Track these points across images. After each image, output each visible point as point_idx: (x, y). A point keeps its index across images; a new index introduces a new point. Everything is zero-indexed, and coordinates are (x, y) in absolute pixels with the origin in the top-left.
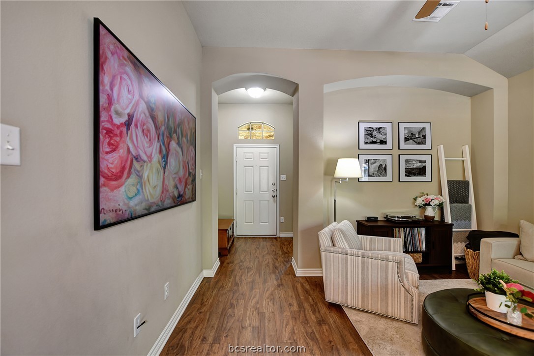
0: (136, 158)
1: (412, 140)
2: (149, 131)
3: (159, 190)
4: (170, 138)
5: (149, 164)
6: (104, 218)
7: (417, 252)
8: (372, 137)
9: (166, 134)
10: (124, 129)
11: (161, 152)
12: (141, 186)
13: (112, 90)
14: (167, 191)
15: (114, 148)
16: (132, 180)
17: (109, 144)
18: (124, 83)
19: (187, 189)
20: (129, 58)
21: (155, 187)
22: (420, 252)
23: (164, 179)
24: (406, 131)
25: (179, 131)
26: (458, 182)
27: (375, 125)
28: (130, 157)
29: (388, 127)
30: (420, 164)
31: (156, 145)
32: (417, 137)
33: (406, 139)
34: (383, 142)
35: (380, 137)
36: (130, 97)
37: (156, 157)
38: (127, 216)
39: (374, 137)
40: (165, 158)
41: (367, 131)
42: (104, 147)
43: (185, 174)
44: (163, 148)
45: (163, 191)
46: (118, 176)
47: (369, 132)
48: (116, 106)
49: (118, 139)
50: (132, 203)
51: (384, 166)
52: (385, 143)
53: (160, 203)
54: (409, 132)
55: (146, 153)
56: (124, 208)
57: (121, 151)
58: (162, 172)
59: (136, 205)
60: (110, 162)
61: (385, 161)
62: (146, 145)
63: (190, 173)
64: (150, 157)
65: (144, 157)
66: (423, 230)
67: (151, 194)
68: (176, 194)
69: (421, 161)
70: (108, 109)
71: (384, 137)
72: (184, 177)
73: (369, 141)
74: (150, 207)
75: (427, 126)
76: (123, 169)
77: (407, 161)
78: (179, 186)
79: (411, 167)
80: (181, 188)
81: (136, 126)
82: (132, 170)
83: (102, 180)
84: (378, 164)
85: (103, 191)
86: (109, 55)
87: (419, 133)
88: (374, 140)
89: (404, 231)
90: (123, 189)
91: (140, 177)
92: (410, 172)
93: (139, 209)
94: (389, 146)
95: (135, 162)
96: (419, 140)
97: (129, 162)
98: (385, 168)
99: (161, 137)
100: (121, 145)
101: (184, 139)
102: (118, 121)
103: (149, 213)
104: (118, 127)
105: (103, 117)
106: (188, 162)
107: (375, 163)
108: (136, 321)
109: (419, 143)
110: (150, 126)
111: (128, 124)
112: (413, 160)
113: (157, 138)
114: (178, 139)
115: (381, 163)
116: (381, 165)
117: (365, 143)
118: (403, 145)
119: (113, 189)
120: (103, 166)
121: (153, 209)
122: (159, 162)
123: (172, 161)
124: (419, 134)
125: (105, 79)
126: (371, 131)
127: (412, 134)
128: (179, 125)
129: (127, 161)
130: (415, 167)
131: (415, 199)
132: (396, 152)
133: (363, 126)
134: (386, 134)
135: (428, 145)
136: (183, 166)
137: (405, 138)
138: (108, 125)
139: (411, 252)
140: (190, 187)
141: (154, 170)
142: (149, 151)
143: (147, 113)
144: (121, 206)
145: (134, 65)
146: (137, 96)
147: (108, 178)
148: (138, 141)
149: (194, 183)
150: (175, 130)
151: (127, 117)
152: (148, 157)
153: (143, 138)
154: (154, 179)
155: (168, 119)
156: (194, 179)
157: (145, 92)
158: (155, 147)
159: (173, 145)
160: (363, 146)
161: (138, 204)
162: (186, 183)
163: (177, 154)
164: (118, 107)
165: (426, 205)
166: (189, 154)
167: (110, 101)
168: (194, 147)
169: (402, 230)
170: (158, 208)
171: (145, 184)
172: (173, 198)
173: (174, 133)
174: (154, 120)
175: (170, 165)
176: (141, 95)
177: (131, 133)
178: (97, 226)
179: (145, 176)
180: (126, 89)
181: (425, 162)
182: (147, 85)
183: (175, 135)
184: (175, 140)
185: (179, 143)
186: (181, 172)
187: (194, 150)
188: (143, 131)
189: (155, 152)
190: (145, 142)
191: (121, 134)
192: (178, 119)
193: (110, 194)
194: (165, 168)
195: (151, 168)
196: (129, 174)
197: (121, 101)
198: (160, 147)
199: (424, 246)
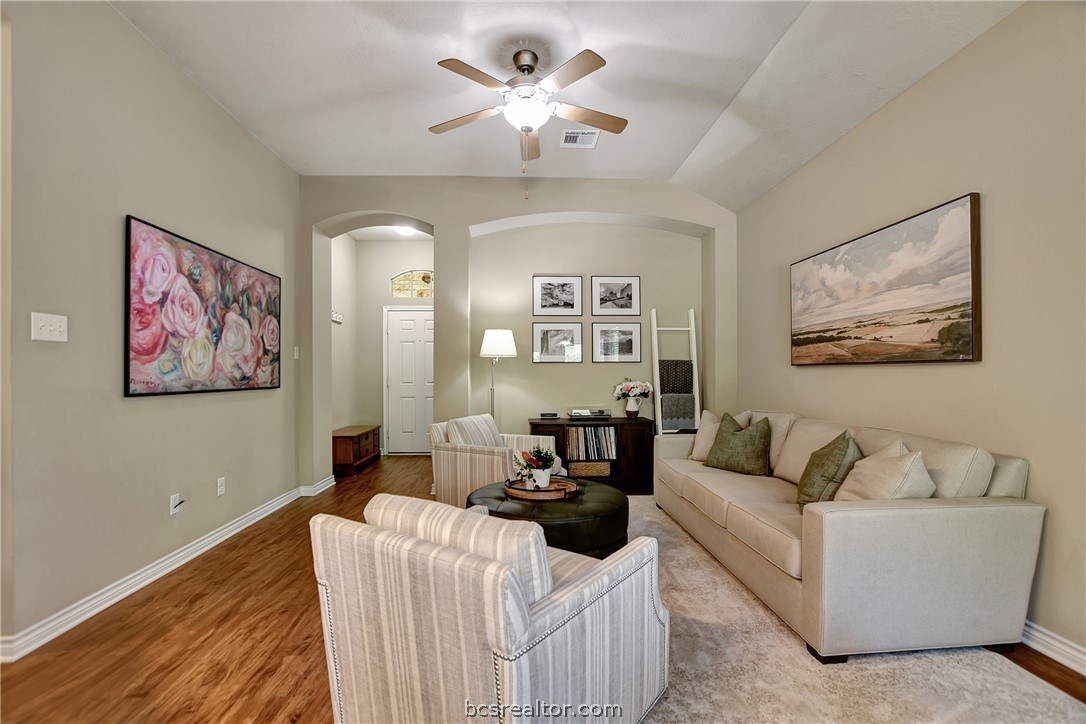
0: (173, 334)
1: (611, 302)
2: (190, 305)
3: (206, 369)
4: (227, 307)
5: (191, 340)
6: (133, 387)
7: (605, 460)
8: (552, 297)
9: (220, 304)
10: (158, 307)
11: (209, 324)
12: (180, 362)
13: (143, 273)
14: (221, 370)
15: (146, 326)
16: (168, 355)
17: (140, 322)
18: (158, 264)
19: (259, 371)
20: (164, 238)
21: (200, 365)
22: (609, 460)
23: (214, 357)
24: (603, 289)
25: (243, 299)
26: (676, 363)
27: (556, 281)
28: (165, 333)
29: (576, 282)
30: (624, 336)
31: (202, 320)
32: (619, 298)
33: (603, 301)
34: (568, 305)
35: (564, 297)
36: (165, 275)
37: (202, 332)
38: (159, 390)
39: (555, 296)
40: (217, 334)
41: (545, 289)
42: (135, 325)
43: (256, 352)
44: (214, 322)
45: (213, 371)
46: (150, 352)
47: (548, 291)
48: (148, 287)
49: (150, 317)
50: (167, 378)
51: (569, 340)
52: (572, 306)
53: (209, 384)
54: (607, 290)
55: (186, 329)
56: (157, 382)
57: (154, 328)
58: (212, 348)
59: (172, 381)
60: (141, 338)
61: (571, 332)
62: (186, 320)
63: (266, 352)
64: (193, 333)
65: (185, 334)
66: (612, 429)
67: (193, 371)
68: (238, 375)
69: (623, 333)
70: (140, 291)
71: (570, 297)
72: (253, 356)
73: (548, 304)
74: (192, 386)
75: (635, 282)
76: (156, 345)
77: (603, 333)
78: (242, 366)
79: (610, 341)
80: (248, 370)
81: (173, 302)
82: (168, 346)
83: (132, 354)
84: (560, 337)
85: (134, 365)
86: (141, 242)
87: (622, 291)
88: (555, 302)
89: (585, 431)
90: (155, 363)
91: (178, 353)
92: (608, 349)
93: (177, 386)
94: (577, 310)
95: (171, 338)
96: (622, 302)
97: (163, 338)
99: (210, 310)
100: (154, 322)
101: (255, 309)
102: (149, 300)
103: (190, 391)
104: (150, 306)
105: (134, 299)
106: (262, 337)
107: (557, 335)
108: (174, 499)
109: (622, 307)
110: (192, 300)
111: (162, 302)
112: (613, 332)
113: (203, 312)
114: (242, 309)
115: (565, 335)
116: (566, 338)
117: (543, 307)
118: (598, 309)
119: (144, 363)
120: (133, 342)
121: (196, 388)
122: (207, 338)
123: (230, 337)
124: (621, 294)
125: (136, 266)
126: (550, 289)
127: (611, 293)
128: (242, 293)
129: (160, 337)
130: (616, 340)
131: (615, 387)
132: (587, 319)
133: (539, 282)
134: (573, 294)
135: (635, 309)
136: (252, 342)
137: (601, 299)
138: (140, 306)
139: (595, 461)
140: (268, 369)
141: (199, 346)
142: (191, 326)
143: (189, 287)
144: (154, 379)
145: (171, 242)
146: (174, 272)
147: (138, 352)
148: (175, 318)
149: (276, 364)
150: (236, 300)
151: (160, 296)
152: (189, 332)
153: (182, 313)
154: (198, 356)
155: (223, 288)
156: (277, 358)
157: (186, 267)
158: (200, 322)
159: (232, 316)
160: (539, 310)
161: (175, 380)
162: (258, 364)
163: (239, 327)
164: (151, 288)
165: (626, 395)
166: (265, 327)
167: (141, 284)
168: (275, 317)
169: (581, 429)
170: (204, 388)
171: (184, 360)
172: (233, 380)
173: (233, 302)
174: (198, 291)
175: (226, 340)
176: (180, 270)
177: (166, 311)
178: (127, 393)
179: (185, 352)
180: (160, 269)
181: (631, 333)
182: (188, 255)
183: (235, 304)
184: (235, 311)
185: (242, 315)
186: (249, 349)
187: (275, 321)
188: (182, 306)
189: (200, 326)
190: (186, 317)
191: (154, 312)
192: (241, 285)
193: (141, 367)
194: (216, 344)
195: (194, 344)
196: (163, 350)
197: (154, 281)
198: (209, 320)
199: (614, 453)
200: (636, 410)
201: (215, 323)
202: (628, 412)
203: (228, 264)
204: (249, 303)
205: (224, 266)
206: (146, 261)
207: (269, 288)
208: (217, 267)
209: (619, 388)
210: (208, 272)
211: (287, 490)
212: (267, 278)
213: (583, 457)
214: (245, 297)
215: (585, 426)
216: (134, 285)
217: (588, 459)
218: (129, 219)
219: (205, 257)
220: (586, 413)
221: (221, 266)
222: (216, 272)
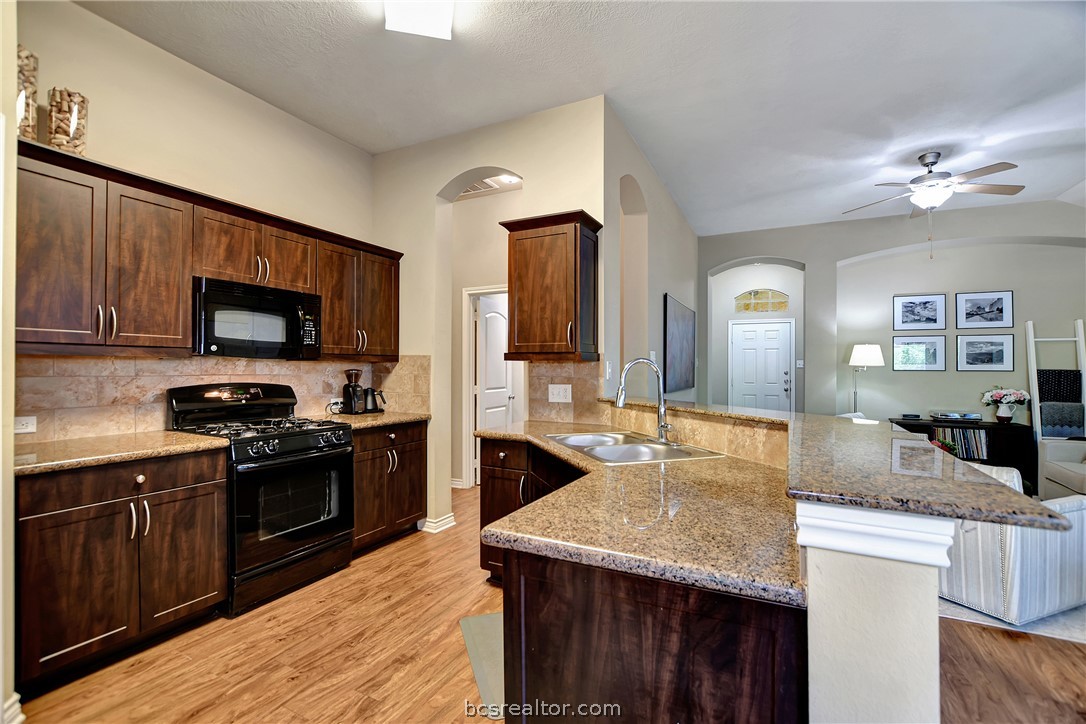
1: (978, 316)
7: (975, 459)
8: (914, 314)
22: (979, 460)
24: (969, 305)
26: (1059, 373)
27: (917, 300)
29: (939, 301)
30: (993, 347)
32: (988, 312)
33: (969, 315)
34: (931, 320)
35: (926, 313)
39: (916, 313)
41: (906, 307)
47: (909, 309)
51: (932, 351)
52: (935, 321)
54: (973, 305)
56: (671, 384)
61: (933, 343)
66: (983, 433)
69: (994, 344)
71: (932, 314)
73: (909, 320)
75: (1007, 298)
77: (970, 344)
79: (978, 352)
87: (992, 305)
88: (917, 318)
89: (952, 432)
92: (975, 359)
94: (940, 324)
96: (991, 315)
98: (935, 354)
107: (918, 347)
109: (991, 320)
112: (980, 343)
115: (928, 347)
116: (928, 350)
117: (904, 322)
118: (963, 322)
124: (991, 307)
126: (911, 307)
127: (979, 307)
130: (983, 351)
131: (983, 395)
132: (951, 332)
133: (899, 303)
134: (935, 310)
135: (1007, 322)
137: (967, 314)
139: (964, 459)
160: (900, 326)
165: (997, 402)
169: (948, 431)
181: (1002, 344)
199: (985, 454)
200: (1010, 416)
202: (998, 418)
203: (684, 310)
209: (988, 394)
215: (952, 428)
220: (957, 416)
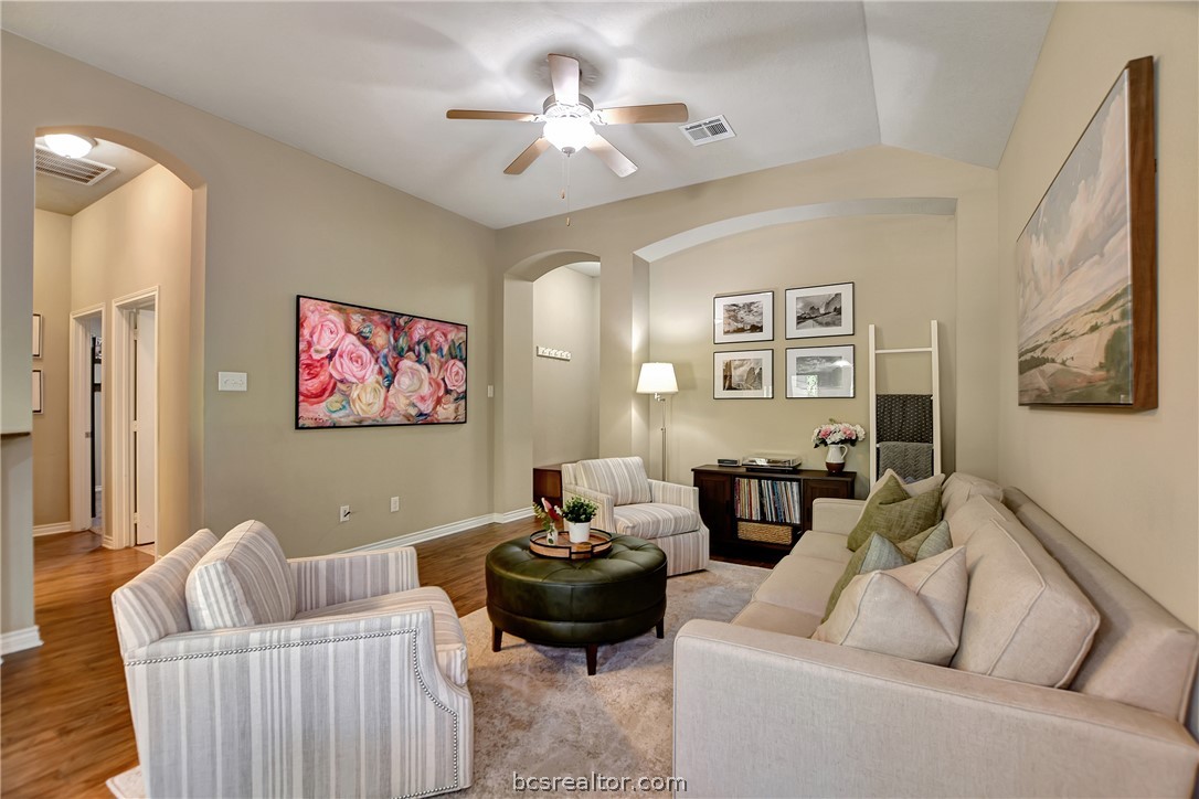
0: (342, 381)
1: (811, 321)
2: (360, 357)
3: (377, 408)
4: (401, 355)
5: (360, 385)
6: (301, 422)
7: (785, 524)
8: (736, 321)
9: (393, 354)
10: (326, 362)
11: (381, 372)
12: (349, 403)
13: (311, 337)
14: (393, 409)
15: (314, 376)
16: (337, 397)
17: (309, 374)
18: (325, 328)
19: (439, 408)
20: (332, 308)
21: (369, 405)
22: (789, 525)
23: (386, 399)
24: (801, 305)
25: (420, 348)
26: (904, 400)
27: (740, 300)
28: (333, 381)
29: (765, 301)
30: (830, 364)
31: (373, 368)
32: (823, 313)
33: (801, 319)
34: (756, 328)
35: (751, 319)
36: (333, 336)
37: (373, 378)
38: (327, 425)
39: (743, 323)
40: (389, 379)
41: (728, 311)
42: (304, 375)
43: (435, 392)
44: (386, 369)
45: (384, 409)
46: (319, 395)
47: (733, 312)
48: (317, 347)
49: (318, 369)
50: (334, 415)
51: (757, 371)
52: (761, 329)
53: (379, 419)
54: (805, 306)
55: (354, 376)
56: (325, 418)
57: (322, 378)
58: (383, 391)
59: (341, 417)
60: (311, 385)
61: (758, 361)
62: (355, 369)
63: (448, 392)
64: (362, 380)
65: (354, 380)
66: (797, 486)
67: (362, 409)
68: (413, 412)
69: (829, 359)
70: (309, 350)
71: (758, 319)
72: (432, 395)
73: (731, 329)
74: (361, 421)
75: (846, 292)
76: (324, 390)
77: (800, 360)
78: (419, 404)
79: (810, 371)
80: (426, 407)
81: (341, 356)
82: (336, 391)
83: (301, 398)
84: (746, 368)
85: (303, 406)
86: (309, 314)
87: (828, 304)
88: (740, 326)
89: (760, 485)
90: (324, 404)
91: (347, 396)
93: (346, 421)
94: (766, 334)
95: (339, 384)
96: (827, 319)
97: (331, 385)
98: (760, 374)
99: (381, 360)
100: (322, 373)
101: (434, 355)
102: (317, 357)
103: (360, 425)
104: (318, 361)
105: (303, 357)
106: (443, 379)
107: (742, 365)
108: (343, 509)
109: (828, 324)
110: (361, 353)
111: (330, 357)
112: (813, 358)
113: (373, 362)
114: (418, 356)
115: (752, 365)
116: (752, 369)
117: (725, 332)
118: (793, 331)
119: (313, 404)
120: (303, 389)
121: (367, 424)
122: (378, 382)
123: (403, 381)
124: (827, 308)
125: (306, 332)
126: (734, 311)
127: (812, 308)
128: (419, 343)
129: (329, 384)
130: (817, 370)
131: (810, 430)
132: (780, 344)
133: (721, 304)
134: (762, 313)
135: (846, 326)
136: (430, 383)
137: (799, 318)
138: (309, 362)
139: (772, 523)
140: (452, 407)
141: (369, 389)
142: (359, 374)
143: (357, 343)
144: (322, 416)
145: (339, 310)
146: (342, 332)
147: (307, 396)
148: (343, 368)
149: (463, 402)
150: (411, 349)
151: (329, 352)
152: (358, 379)
153: (350, 364)
154: (368, 397)
155: (396, 340)
156: (464, 396)
157: (355, 327)
158: (370, 369)
159: (406, 364)
160: (720, 338)
161: (344, 417)
162: (438, 401)
163: (414, 372)
164: (319, 347)
165: (825, 442)
166: (446, 370)
167: (310, 345)
168: (461, 360)
169: (754, 482)
170: (375, 423)
171: (354, 401)
172: (408, 417)
173: (408, 351)
174: (369, 346)
175: (399, 384)
176: (348, 330)
177: (334, 363)
178: (297, 427)
179: (354, 395)
180: (328, 332)
181: (840, 360)
182: (356, 320)
183: (411, 353)
184: (411, 359)
185: (419, 361)
186: (426, 390)
187: (461, 365)
188: (351, 359)
189: (371, 374)
190: (355, 368)
191: (322, 366)
192: (416, 336)
193: (310, 408)
194: (388, 387)
195: (364, 389)
196: (332, 393)
197: (322, 342)
198: (381, 368)
199: (798, 516)
200: (841, 461)
201: (387, 371)
202: (828, 465)
203: (402, 321)
204: (427, 350)
205: (395, 322)
206: (314, 328)
207: (451, 336)
208: (390, 323)
209: (817, 431)
210: (378, 329)
211: (477, 514)
212: (449, 327)
213: (756, 516)
214: (422, 347)
215: (760, 479)
216: (302, 346)
217: (763, 520)
218: (298, 297)
219: (376, 317)
220: (762, 462)
221: (394, 323)
222: (388, 328)
